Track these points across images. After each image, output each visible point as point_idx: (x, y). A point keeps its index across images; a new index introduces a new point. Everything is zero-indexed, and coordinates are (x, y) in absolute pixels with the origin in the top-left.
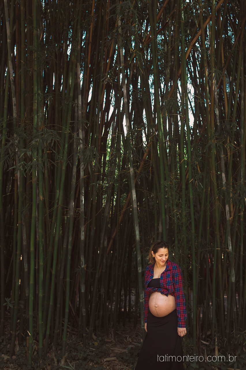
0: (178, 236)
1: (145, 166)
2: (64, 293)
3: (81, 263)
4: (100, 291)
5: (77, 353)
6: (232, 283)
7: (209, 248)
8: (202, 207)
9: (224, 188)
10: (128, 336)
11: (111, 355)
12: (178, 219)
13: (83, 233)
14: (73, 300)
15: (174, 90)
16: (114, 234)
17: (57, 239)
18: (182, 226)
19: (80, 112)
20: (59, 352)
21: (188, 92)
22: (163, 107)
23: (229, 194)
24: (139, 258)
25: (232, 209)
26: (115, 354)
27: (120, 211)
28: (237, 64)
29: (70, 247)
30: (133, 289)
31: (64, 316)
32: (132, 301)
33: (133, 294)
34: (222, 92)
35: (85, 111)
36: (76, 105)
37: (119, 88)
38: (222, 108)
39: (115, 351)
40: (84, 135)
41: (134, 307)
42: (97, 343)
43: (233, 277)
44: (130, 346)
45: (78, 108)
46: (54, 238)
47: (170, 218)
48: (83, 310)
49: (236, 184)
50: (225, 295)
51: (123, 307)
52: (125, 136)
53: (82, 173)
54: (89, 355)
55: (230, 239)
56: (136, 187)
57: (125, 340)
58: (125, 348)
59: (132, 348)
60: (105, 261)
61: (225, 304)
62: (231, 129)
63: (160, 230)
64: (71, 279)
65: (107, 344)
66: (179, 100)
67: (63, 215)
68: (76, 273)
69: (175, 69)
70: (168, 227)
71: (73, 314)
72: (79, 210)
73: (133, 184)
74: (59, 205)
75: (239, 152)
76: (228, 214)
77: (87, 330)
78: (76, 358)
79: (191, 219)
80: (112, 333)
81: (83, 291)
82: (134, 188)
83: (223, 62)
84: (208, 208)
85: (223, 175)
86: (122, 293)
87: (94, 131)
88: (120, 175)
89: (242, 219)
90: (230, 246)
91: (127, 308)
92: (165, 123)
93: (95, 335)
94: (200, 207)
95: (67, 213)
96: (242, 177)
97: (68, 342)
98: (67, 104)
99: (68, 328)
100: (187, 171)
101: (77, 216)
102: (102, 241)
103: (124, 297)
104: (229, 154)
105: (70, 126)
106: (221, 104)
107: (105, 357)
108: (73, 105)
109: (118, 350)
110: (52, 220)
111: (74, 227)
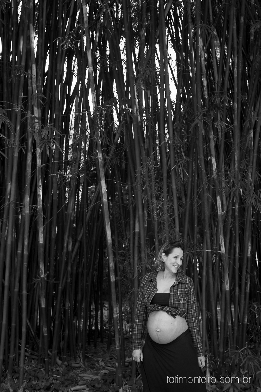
0: (159, 236)
1: (117, 151)
2: (20, 309)
3: (41, 272)
4: (64, 305)
5: (38, 381)
6: (226, 291)
7: (197, 250)
8: (188, 199)
9: (215, 176)
10: (100, 359)
11: (80, 383)
12: (158, 214)
13: (42, 235)
14: (31, 317)
15: (151, 56)
16: (81, 235)
17: (9, 242)
18: (164, 223)
19: (34, 86)
20: (16, 381)
21: (168, 57)
22: (137, 77)
23: (220, 182)
24: (112, 264)
25: (224, 202)
26: (85, 381)
27: (88, 206)
28: (228, 22)
29: (26, 253)
30: (105, 302)
31: (20, 338)
32: (104, 317)
33: (106, 309)
34: (211, 58)
35: (40, 84)
36: (30, 76)
37: (83, 55)
38: (212, 78)
39: (84, 378)
40: (40, 114)
41: (107, 324)
42: (62, 369)
43: (227, 284)
44: (103, 371)
45: (32, 80)
46: (6, 241)
47: (149, 215)
48: (44, 330)
49: (230, 171)
50: (218, 306)
51: (94, 324)
52: (92, 113)
53: (39, 161)
54: (53, 384)
55: (223, 238)
56: (106, 176)
57: (97, 365)
58: (97, 374)
59: (105, 373)
60: (69, 268)
61: (218, 317)
62: (222, 103)
63: (137, 229)
64: (28, 292)
65: (75, 370)
66: (158, 69)
67: (16, 213)
68: (35, 284)
69: (152, 29)
70: (146, 226)
71: (32, 334)
72: (36, 207)
73: (102, 174)
74: (11, 201)
75: (232, 131)
76: (219, 208)
77: (50, 353)
78: (37, 388)
79: (174, 215)
80: (81, 356)
81: (43, 306)
82: (104, 178)
83: (211, 19)
84: (195, 200)
85: (214, 160)
86: (92, 307)
87: (53, 108)
88: (86, 162)
89: (237, 214)
90: (222, 247)
91: (99, 326)
92: (140, 96)
93: (59, 359)
94: (186, 199)
95: (21, 211)
96: (236, 162)
97: (26, 369)
98: (17, 76)
99: (26, 351)
100: (168, 156)
101: (33, 214)
102: (65, 245)
103: (94, 312)
104: (220, 134)
105: (22, 103)
106: (210, 72)
107: (72, 385)
108: (25, 76)
109: (88, 376)
110: (3, 220)
111: (30, 228)
